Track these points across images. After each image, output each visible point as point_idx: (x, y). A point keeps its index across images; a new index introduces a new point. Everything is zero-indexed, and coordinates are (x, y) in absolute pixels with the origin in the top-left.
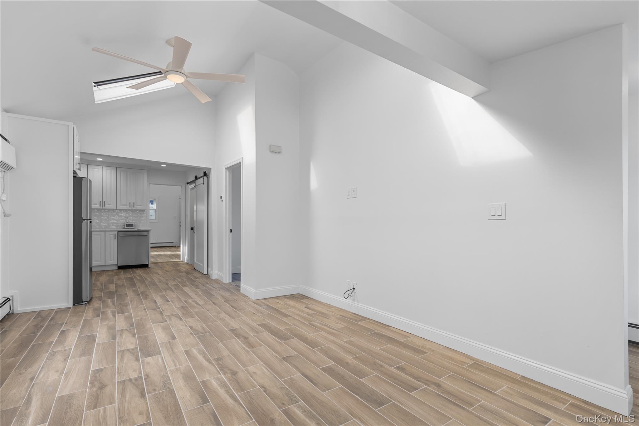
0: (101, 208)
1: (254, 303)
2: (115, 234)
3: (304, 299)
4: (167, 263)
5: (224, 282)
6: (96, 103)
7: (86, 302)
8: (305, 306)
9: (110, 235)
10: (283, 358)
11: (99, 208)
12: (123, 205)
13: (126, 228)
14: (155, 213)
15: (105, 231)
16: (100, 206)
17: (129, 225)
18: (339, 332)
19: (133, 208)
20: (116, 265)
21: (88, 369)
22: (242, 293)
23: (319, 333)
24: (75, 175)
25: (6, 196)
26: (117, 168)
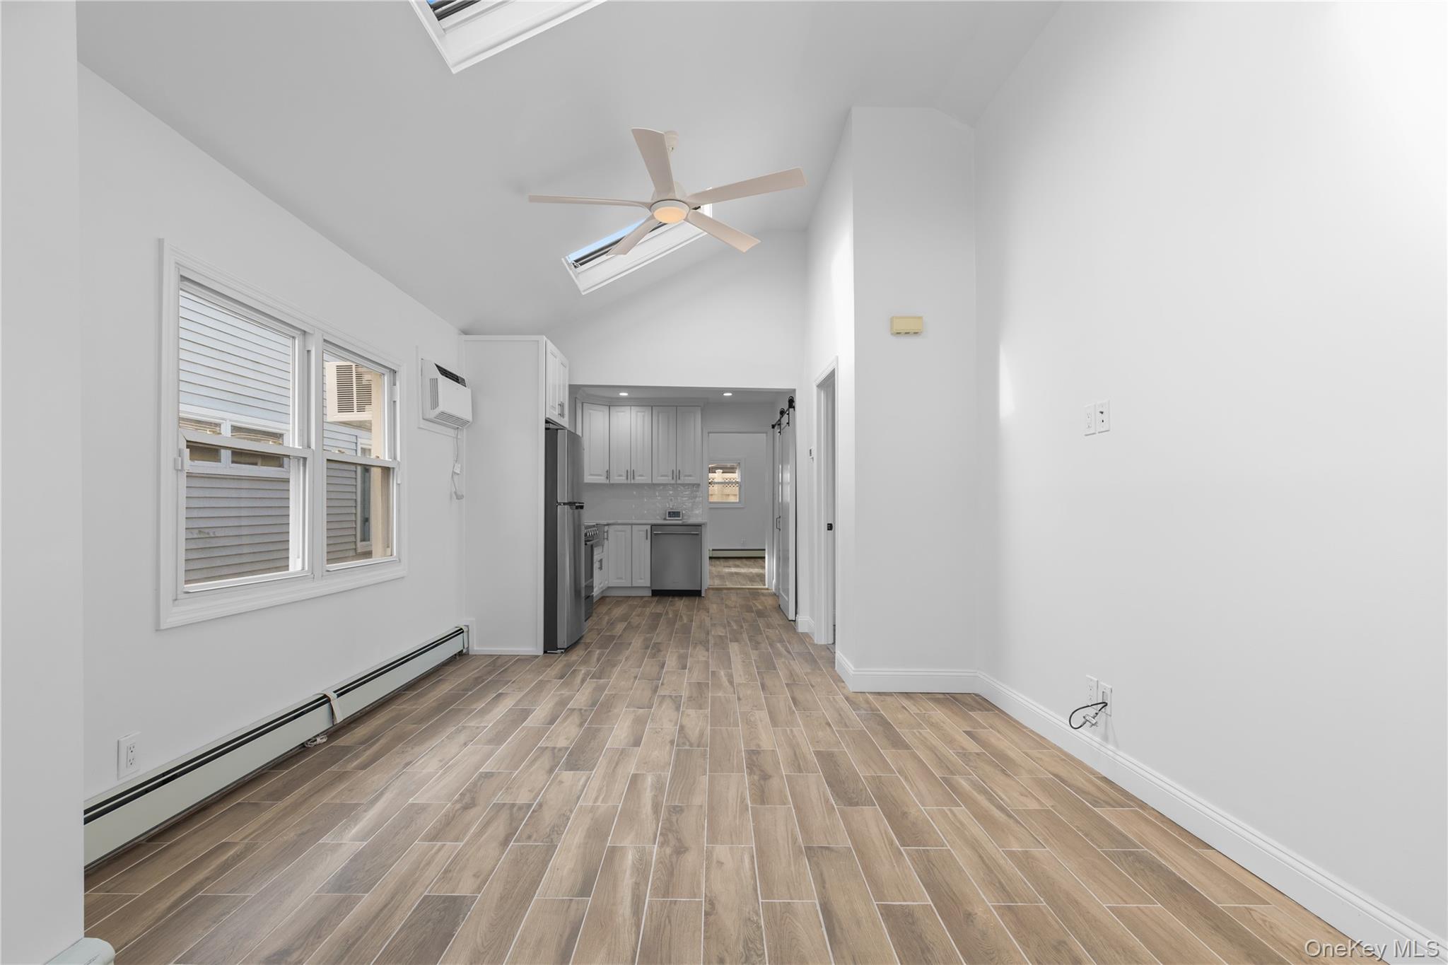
0: (629, 482)
1: (847, 699)
2: (647, 531)
3: (980, 710)
4: (738, 591)
5: (816, 642)
6: (583, 294)
7: (563, 649)
8: (969, 729)
9: (639, 531)
10: (808, 849)
11: (626, 482)
12: (662, 476)
13: (667, 518)
14: (740, 489)
15: (632, 524)
16: (627, 479)
17: (674, 513)
18: (1011, 821)
19: (679, 482)
20: (648, 587)
21: (477, 768)
22: (838, 671)
23: (950, 810)
24: (548, 426)
25: (459, 466)
26: (652, 407)
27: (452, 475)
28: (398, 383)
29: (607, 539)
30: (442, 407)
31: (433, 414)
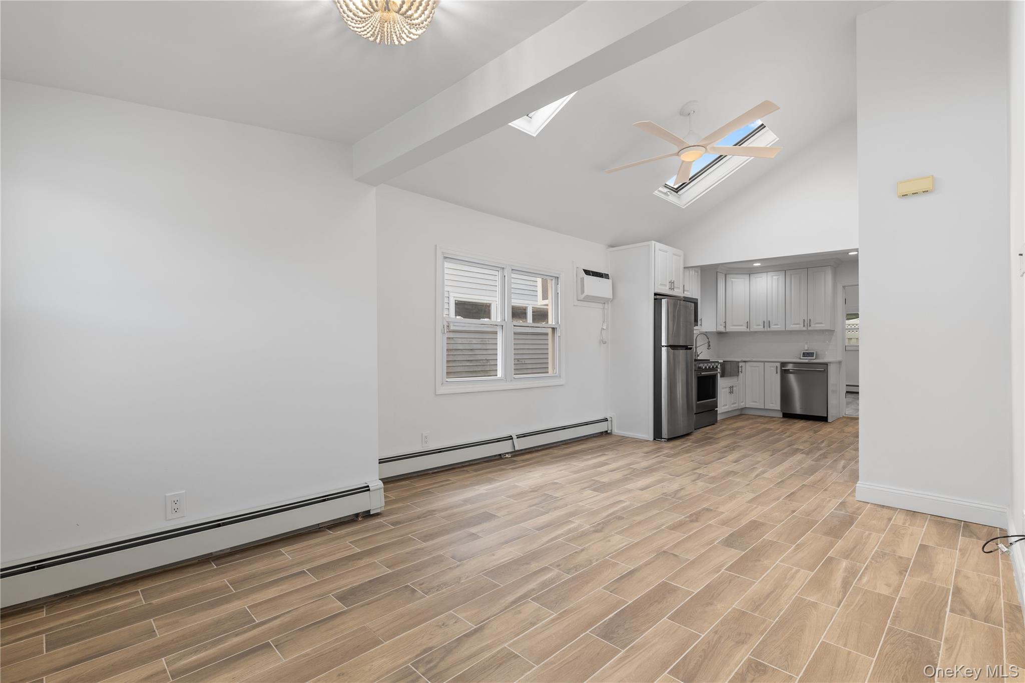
0: (766, 330)
2: (777, 367)
6: (683, 207)
7: (666, 439)
9: (771, 367)
11: (763, 330)
12: (794, 324)
13: (801, 358)
15: (764, 362)
17: (808, 353)
19: (810, 328)
20: (779, 410)
21: (553, 480)
24: (656, 297)
25: (606, 324)
26: (785, 271)
27: (601, 331)
28: (559, 283)
29: (742, 372)
30: (587, 292)
31: (581, 297)
